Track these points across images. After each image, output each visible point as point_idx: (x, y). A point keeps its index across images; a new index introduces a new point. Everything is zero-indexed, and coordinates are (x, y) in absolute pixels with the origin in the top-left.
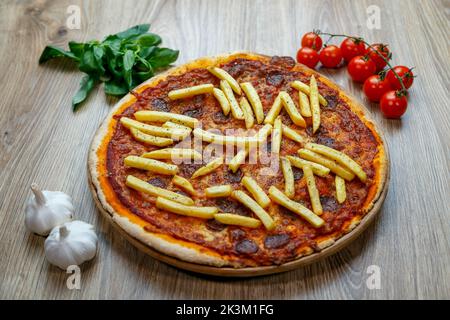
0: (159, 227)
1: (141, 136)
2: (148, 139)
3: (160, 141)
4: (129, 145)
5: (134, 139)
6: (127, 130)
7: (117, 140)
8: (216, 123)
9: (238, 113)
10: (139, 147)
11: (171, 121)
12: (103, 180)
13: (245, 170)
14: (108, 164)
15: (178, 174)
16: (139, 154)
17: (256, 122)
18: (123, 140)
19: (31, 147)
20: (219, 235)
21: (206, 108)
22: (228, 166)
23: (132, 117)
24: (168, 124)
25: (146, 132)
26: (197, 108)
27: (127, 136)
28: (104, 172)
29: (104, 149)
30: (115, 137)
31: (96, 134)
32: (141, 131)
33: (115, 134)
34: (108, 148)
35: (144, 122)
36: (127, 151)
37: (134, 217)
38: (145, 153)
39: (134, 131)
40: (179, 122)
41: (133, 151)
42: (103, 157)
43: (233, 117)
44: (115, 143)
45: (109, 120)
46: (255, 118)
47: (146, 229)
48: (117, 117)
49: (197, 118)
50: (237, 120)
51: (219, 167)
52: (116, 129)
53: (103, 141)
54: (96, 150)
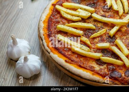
0: (72, 61)
1: (65, 15)
2: (69, 17)
3: (75, 18)
4: (59, 19)
5: (62, 17)
6: (58, 12)
7: (54, 16)
8: (103, 11)
9: (115, 7)
10: (64, 21)
11: (81, 9)
12: (46, 35)
13: (117, 36)
14: (49, 28)
15: (83, 36)
16: (64, 24)
17: (124, 12)
18: (56, 17)
19: (10, 17)
20: (102, 67)
21: (99, 3)
22: (108, 34)
23: (61, 5)
24: (79, 10)
25: (68, 13)
26: (94, 3)
27: (58, 15)
28: (47, 32)
29: (47, 20)
30: (53, 15)
31: (43, 13)
32: (66, 13)
33: (52, 13)
34: (49, 20)
35: (67, 8)
36: (58, 22)
37: (60, 55)
38: (67, 24)
39: (62, 13)
40: (85, 10)
41: (61, 23)
42: (46, 24)
43: (112, 9)
44: (52, 18)
45: (50, 6)
46: (124, 10)
47: (66, 61)
48: (54, 5)
49: (94, 8)
50: (115, 11)
51: (104, 34)
52: (53, 11)
53: (46, 16)
54: (43, 20)
